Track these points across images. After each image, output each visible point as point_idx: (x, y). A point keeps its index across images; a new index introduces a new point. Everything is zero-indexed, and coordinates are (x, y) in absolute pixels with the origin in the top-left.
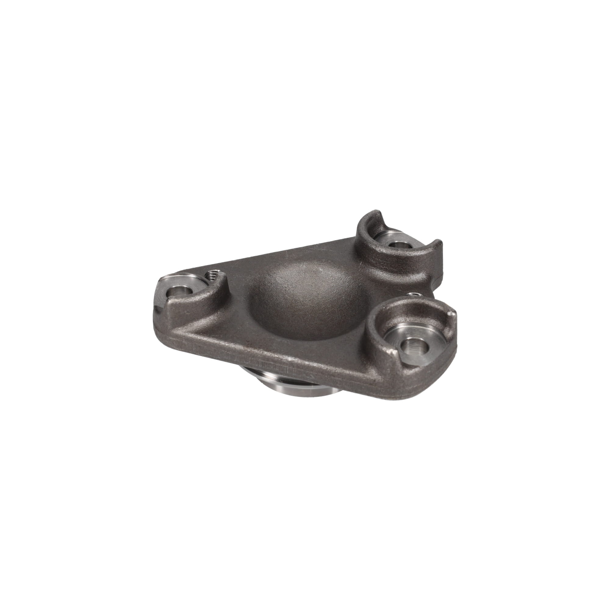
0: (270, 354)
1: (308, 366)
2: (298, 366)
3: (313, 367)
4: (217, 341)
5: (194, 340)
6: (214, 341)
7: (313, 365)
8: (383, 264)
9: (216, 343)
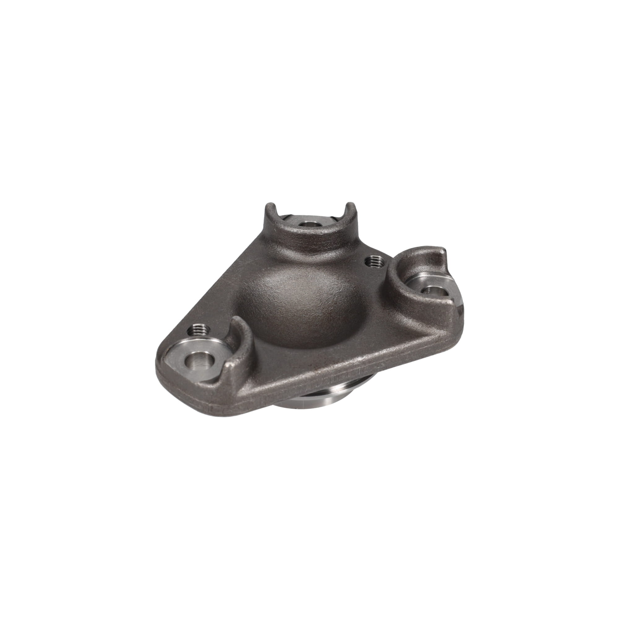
0: (340, 365)
1: (379, 356)
2: (369, 361)
3: (384, 354)
4: (285, 381)
5: (262, 392)
6: (282, 382)
7: (383, 352)
8: (326, 245)
9: (286, 383)
